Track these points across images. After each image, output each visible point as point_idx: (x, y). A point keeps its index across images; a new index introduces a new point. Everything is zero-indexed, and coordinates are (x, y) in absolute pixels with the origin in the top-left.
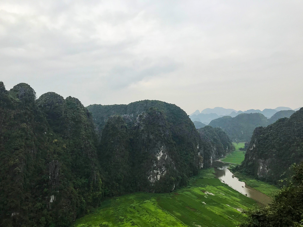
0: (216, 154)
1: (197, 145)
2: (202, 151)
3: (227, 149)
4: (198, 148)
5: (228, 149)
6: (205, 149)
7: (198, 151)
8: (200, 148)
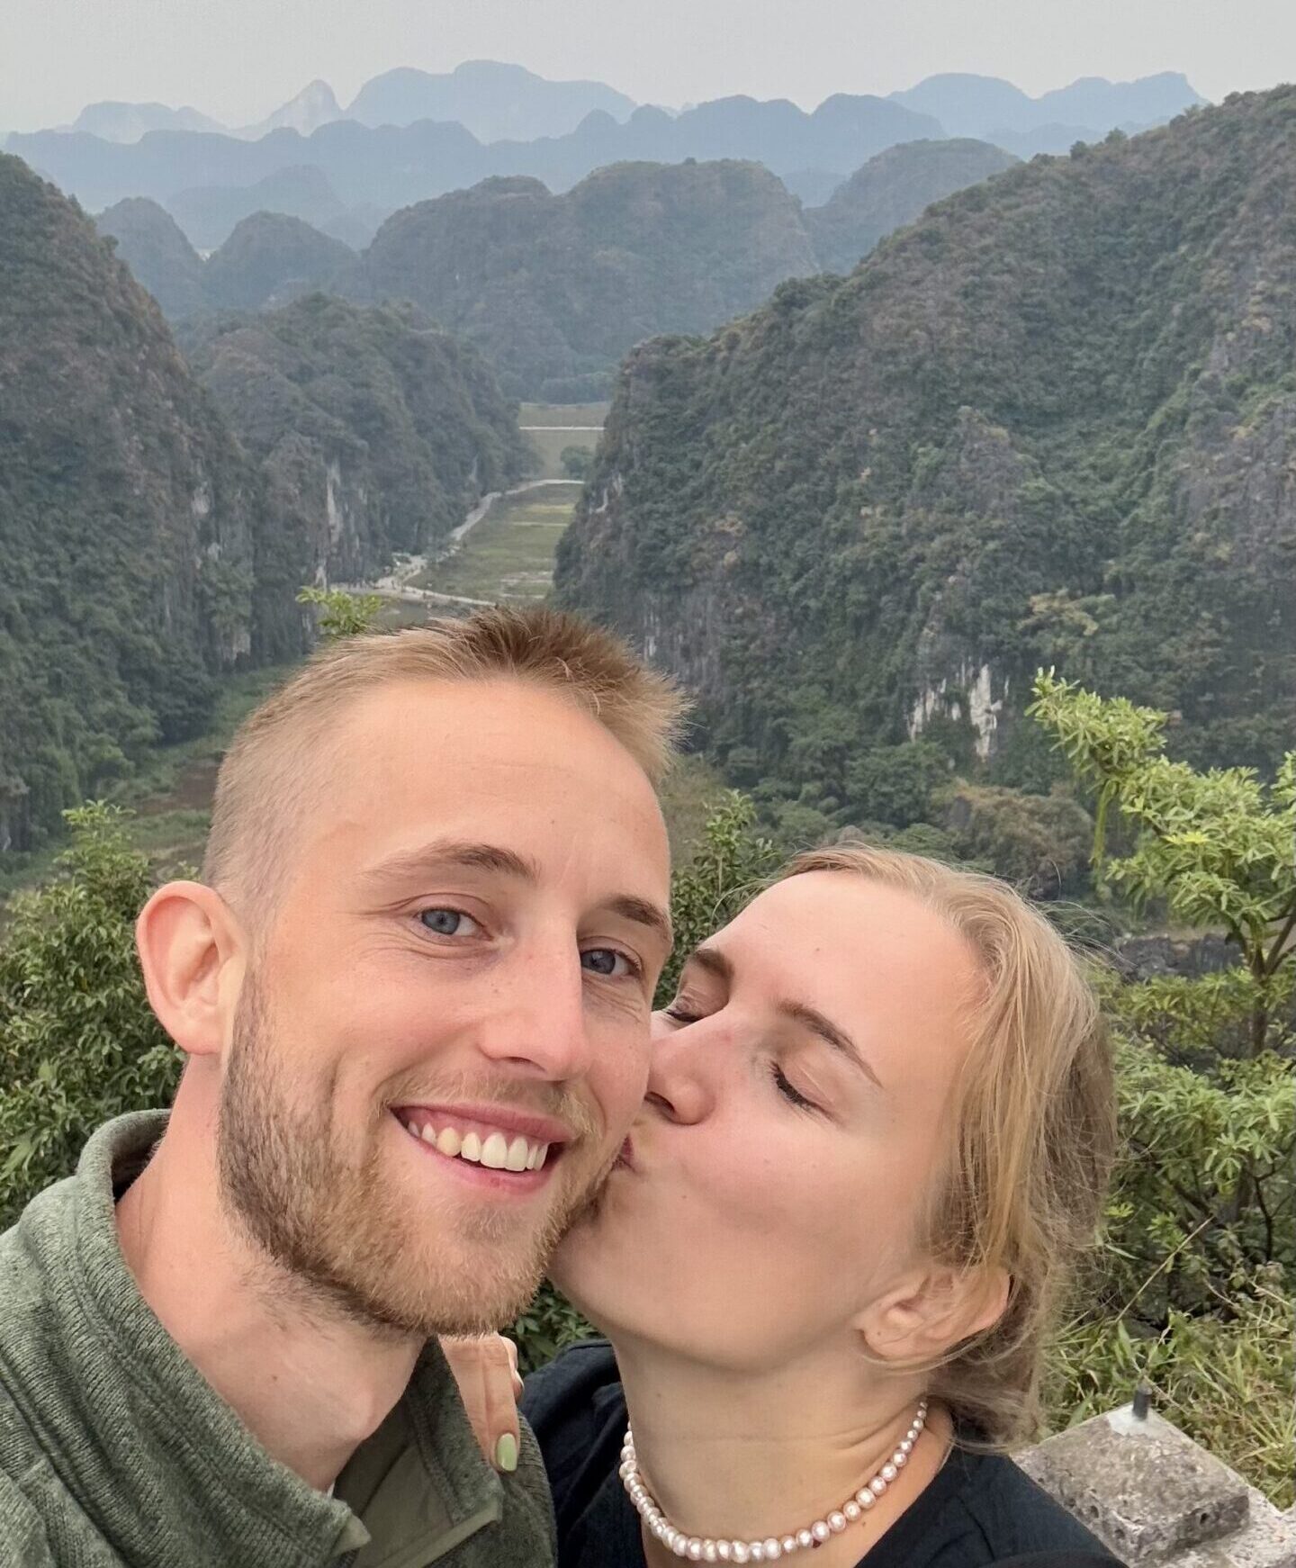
0: (374, 536)
1: (190, 487)
2: (238, 534)
3: (472, 477)
4: (201, 506)
5: (478, 477)
6: (262, 515)
7: (206, 537)
8: (218, 511)
